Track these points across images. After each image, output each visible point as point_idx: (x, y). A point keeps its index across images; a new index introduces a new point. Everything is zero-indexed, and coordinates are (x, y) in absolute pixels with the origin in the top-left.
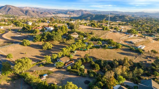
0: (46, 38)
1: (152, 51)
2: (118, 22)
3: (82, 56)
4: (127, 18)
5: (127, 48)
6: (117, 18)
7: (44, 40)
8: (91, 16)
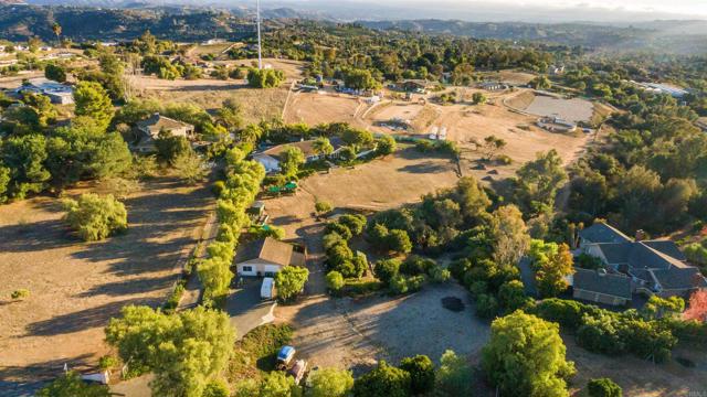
0: (47, 175)
1: (489, 140)
2: (210, 42)
3: (300, 216)
4: (222, 24)
5: (405, 146)
6: (180, 27)
7: (35, 187)
8: (29, 19)
